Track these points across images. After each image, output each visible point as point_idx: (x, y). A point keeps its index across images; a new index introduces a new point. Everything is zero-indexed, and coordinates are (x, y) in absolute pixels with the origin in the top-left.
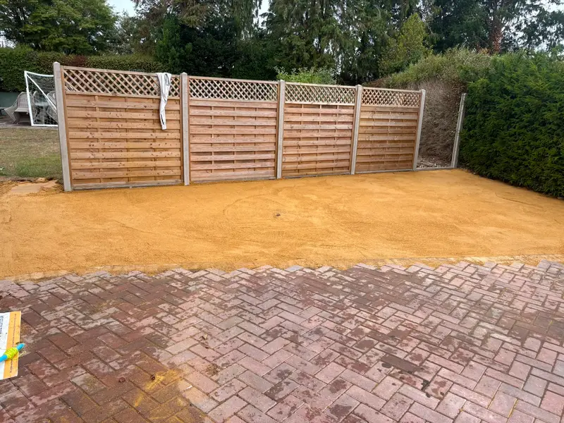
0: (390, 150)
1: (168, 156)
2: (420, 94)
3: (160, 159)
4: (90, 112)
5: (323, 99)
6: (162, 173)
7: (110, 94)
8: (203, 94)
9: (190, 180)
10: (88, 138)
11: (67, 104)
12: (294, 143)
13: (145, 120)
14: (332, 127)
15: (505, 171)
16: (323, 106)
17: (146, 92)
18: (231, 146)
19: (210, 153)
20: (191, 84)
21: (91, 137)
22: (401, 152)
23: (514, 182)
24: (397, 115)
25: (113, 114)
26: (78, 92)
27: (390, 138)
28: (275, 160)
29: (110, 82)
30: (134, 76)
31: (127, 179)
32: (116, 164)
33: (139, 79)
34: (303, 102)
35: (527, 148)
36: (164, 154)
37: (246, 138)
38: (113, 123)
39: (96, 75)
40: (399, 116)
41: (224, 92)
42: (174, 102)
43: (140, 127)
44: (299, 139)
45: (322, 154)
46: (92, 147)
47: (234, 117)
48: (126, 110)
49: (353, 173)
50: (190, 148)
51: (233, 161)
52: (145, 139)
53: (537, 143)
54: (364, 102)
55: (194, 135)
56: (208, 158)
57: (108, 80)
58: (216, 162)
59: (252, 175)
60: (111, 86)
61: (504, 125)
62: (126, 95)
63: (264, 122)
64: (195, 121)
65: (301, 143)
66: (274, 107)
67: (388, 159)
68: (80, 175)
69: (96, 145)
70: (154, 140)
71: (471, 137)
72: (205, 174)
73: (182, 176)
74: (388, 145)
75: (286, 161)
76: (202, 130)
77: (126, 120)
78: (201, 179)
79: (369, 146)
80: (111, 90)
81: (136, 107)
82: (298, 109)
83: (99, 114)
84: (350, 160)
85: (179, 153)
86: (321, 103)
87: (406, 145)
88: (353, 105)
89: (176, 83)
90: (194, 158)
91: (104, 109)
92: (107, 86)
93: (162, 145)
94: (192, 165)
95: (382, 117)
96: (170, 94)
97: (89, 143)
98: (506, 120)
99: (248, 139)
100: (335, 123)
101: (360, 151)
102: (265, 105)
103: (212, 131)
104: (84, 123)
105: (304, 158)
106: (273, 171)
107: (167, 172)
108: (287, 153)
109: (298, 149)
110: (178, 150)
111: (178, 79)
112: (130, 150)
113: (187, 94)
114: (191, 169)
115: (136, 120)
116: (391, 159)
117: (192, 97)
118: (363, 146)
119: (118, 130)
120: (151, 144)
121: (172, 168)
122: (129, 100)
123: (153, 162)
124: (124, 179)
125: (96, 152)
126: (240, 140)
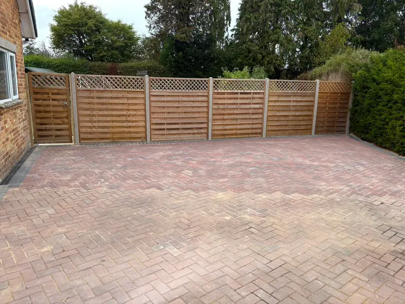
0: (293, 122)
1: (137, 125)
2: (316, 82)
3: (133, 127)
4: (91, 100)
5: (241, 89)
6: (133, 135)
7: (102, 89)
8: (159, 88)
9: (151, 140)
10: (89, 115)
11: (79, 95)
12: (220, 117)
13: (123, 104)
14: (248, 106)
16: (241, 93)
17: (123, 87)
18: (177, 119)
19: (164, 124)
20: (151, 82)
21: (91, 114)
22: (302, 123)
24: (297, 97)
25: (104, 101)
26: (84, 88)
27: (293, 114)
28: (207, 128)
29: (102, 82)
30: (116, 78)
31: (112, 139)
32: (106, 130)
33: (119, 80)
34: (226, 91)
36: (135, 124)
38: (104, 106)
39: (95, 79)
40: (299, 99)
41: (172, 86)
42: (140, 93)
43: (120, 108)
44: (224, 114)
45: (241, 124)
46: (92, 120)
47: (179, 101)
48: (111, 98)
50: (150, 121)
51: (178, 129)
52: (123, 115)
54: (271, 90)
55: (153, 113)
56: (163, 127)
58: (168, 129)
59: (191, 137)
62: (112, 89)
63: (199, 104)
64: (153, 104)
65: (225, 117)
66: (206, 94)
67: (292, 128)
68: (85, 136)
69: (95, 119)
70: (129, 116)
72: (161, 137)
73: (146, 138)
74: (291, 118)
75: (215, 129)
76: (158, 110)
77: (111, 104)
78: (158, 140)
79: (276, 119)
81: (117, 96)
82: (223, 95)
83: (96, 101)
84: (262, 129)
85: (144, 124)
86: (239, 91)
87: (305, 118)
88: (263, 91)
89: (142, 81)
90: (154, 127)
91: (99, 98)
92: (100, 84)
93: (134, 119)
94: (152, 131)
95: (285, 100)
96: (138, 88)
97: (90, 118)
98: (375, 100)
99: (189, 115)
100: (250, 104)
101: (269, 122)
102: (200, 94)
103: (165, 110)
104: (88, 106)
105: (227, 127)
106: (205, 135)
107: (137, 135)
108: (215, 124)
109: (223, 121)
110: (144, 122)
111: (143, 79)
112: (114, 122)
113: (148, 88)
114: (152, 134)
115: (118, 104)
116: (294, 128)
117: (151, 90)
118: (271, 119)
119: (107, 110)
120: (127, 118)
121: (139, 133)
122: (113, 92)
123: (128, 129)
124: (110, 139)
125: (94, 123)
126: (183, 115)
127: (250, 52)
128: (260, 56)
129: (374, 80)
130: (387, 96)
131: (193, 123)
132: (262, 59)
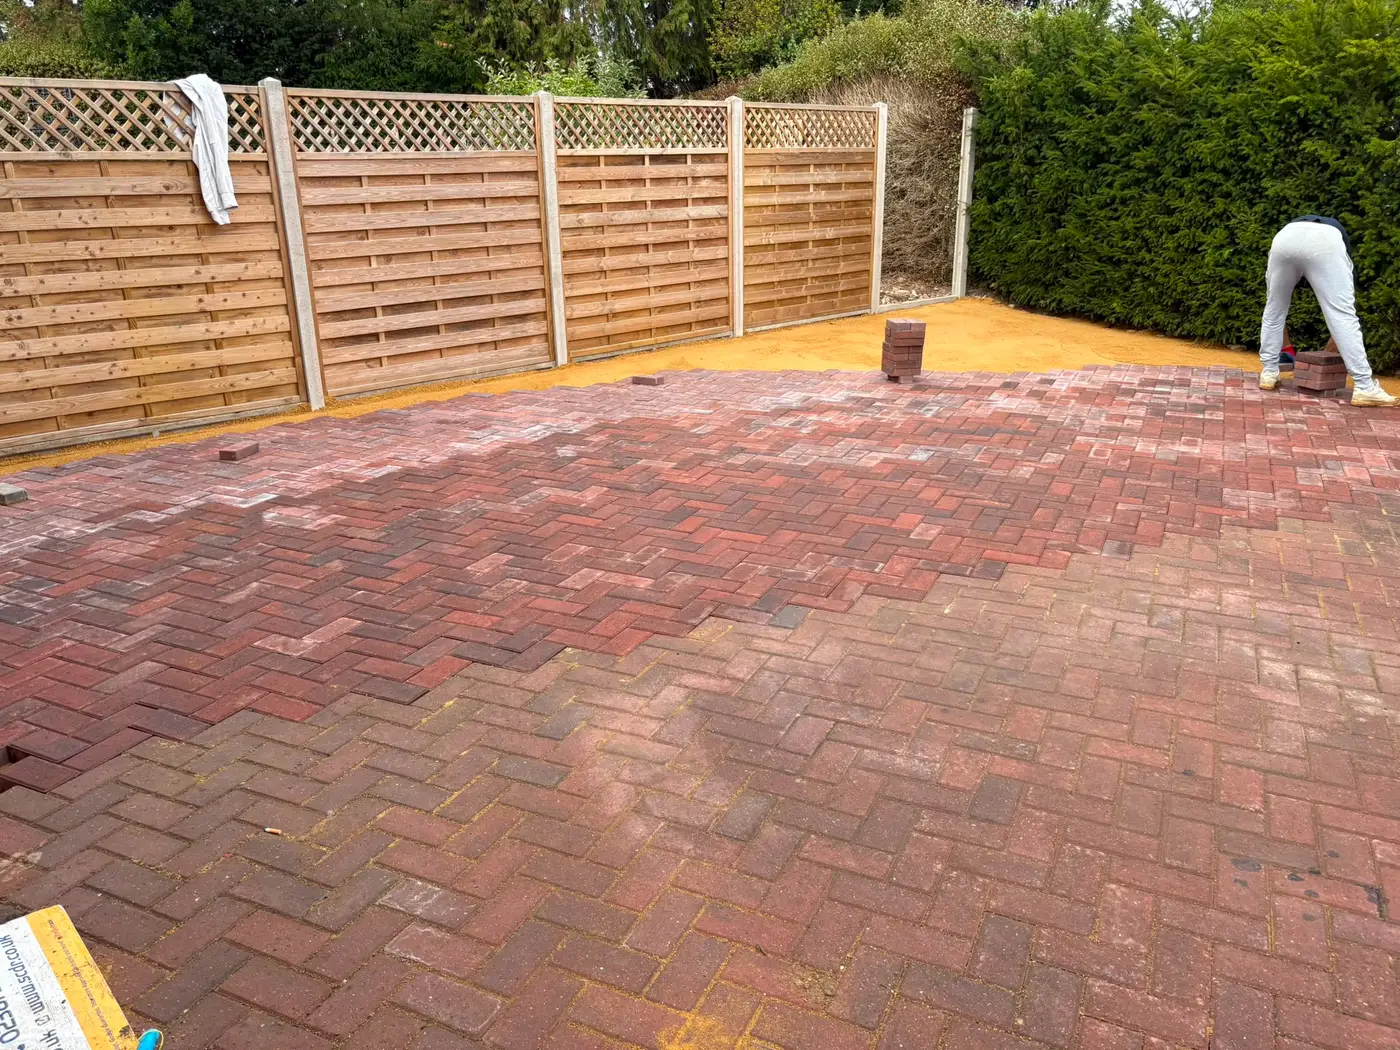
0: (818, 265)
1: (252, 331)
2: (874, 114)
3: (233, 340)
5: (652, 140)
6: (241, 381)
7: (52, 154)
8: (334, 142)
9: (326, 393)
10: (2, 295)
12: (590, 263)
13: (171, 228)
14: (680, 213)
15: (1093, 293)
16: (655, 159)
17: (161, 141)
18: (425, 286)
19: (372, 311)
20: (296, 114)
21: (8, 291)
22: (843, 267)
23: (1117, 319)
24: (827, 171)
25: (70, 218)
27: (816, 233)
28: (546, 315)
29: (47, 117)
30: (117, 95)
31: (142, 412)
32: (100, 370)
33: (136, 101)
34: (602, 151)
35: (1147, 233)
36: (242, 325)
37: (464, 258)
38: (71, 245)
40: (832, 176)
41: (392, 133)
42: (250, 170)
43: (157, 250)
44: (601, 251)
45: (662, 288)
46: (16, 324)
47: (425, 203)
48: (107, 200)
49: (739, 332)
50: (314, 302)
51: (434, 329)
52: (179, 286)
53: (1172, 220)
54: (748, 141)
55: (322, 264)
56: (367, 325)
57: (40, 110)
58: (392, 334)
59: (490, 361)
60: (52, 128)
61: (1082, 182)
62: (101, 153)
63: (507, 213)
65: (608, 262)
66: (530, 166)
67: (815, 288)
69: (30, 316)
70: (208, 287)
71: (997, 216)
72: (365, 373)
73: (301, 386)
74: (812, 251)
75: (576, 314)
76: (341, 248)
77: (112, 232)
78: (355, 388)
79: (770, 257)
80: (52, 142)
81: (139, 191)
82: (593, 169)
83: (23, 219)
84: (729, 300)
85: (286, 320)
86: (647, 150)
87: (852, 248)
88: (725, 150)
89: (251, 110)
90: (331, 329)
91: (39, 203)
92: (37, 130)
93: (235, 300)
94: (326, 350)
95: (793, 181)
96: (234, 144)
97: (6, 313)
98: (1086, 168)
99: (471, 263)
100: (684, 202)
101: (750, 272)
102: (506, 165)
103: (372, 246)
105: (620, 304)
106: (544, 345)
107: (256, 379)
108: (576, 293)
109: (603, 280)
110: (282, 310)
111: (255, 98)
112: (139, 323)
113: (287, 144)
114: (326, 361)
115: (144, 231)
116: (822, 287)
117: (301, 150)
118: (756, 259)
119: (90, 264)
120: (201, 301)
121: (269, 365)
122: (112, 169)
123: (214, 353)
124: (131, 411)
125: (31, 336)
126: (448, 266)
131: (488, 298)
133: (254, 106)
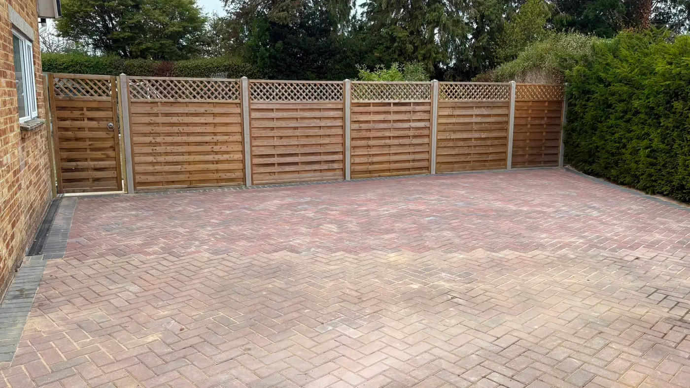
0: (477, 148)
1: (229, 159)
2: (510, 87)
3: (222, 162)
4: (153, 118)
5: (395, 97)
6: (224, 176)
7: (172, 100)
8: (265, 97)
9: (252, 182)
10: (151, 142)
11: (133, 111)
12: (363, 143)
13: (206, 124)
14: (406, 125)
16: (395, 104)
17: (206, 96)
18: (295, 148)
19: (273, 156)
20: (252, 88)
21: (153, 141)
22: (491, 150)
24: (483, 109)
25: (175, 119)
26: (142, 100)
27: (477, 135)
28: (343, 161)
29: (172, 89)
30: (194, 82)
31: (189, 182)
32: (178, 168)
33: (200, 84)
34: (372, 101)
36: (226, 157)
37: (311, 139)
38: (174, 128)
39: (159, 83)
40: (485, 112)
41: (286, 94)
42: (234, 106)
43: (200, 131)
44: (369, 138)
45: (396, 154)
46: (154, 151)
47: (297, 118)
48: (187, 114)
50: (251, 151)
51: (296, 164)
52: (206, 143)
54: (441, 97)
55: (256, 138)
56: (271, 160)
57: (170, 87)
58: (279, 164)
59: (318, 177)
60: (173, 92)
61: (602, 117)
62: (187, 100)
63: (329, 123)
64: (256, 124)
65: (372, 142)
66: (340, 106)
67: (476, 158)
68: (143, 178)
69: (159, 149)
70: (216, 143)
72: (268, 177)
73: (244, 179)
74: (474, 142)
75: (355, 162)
76: (263, 133)
77: (187, 124)
78: (264, 182)
79: (451, 144)
80: (173, 96)
81: (197, 112)
82: (367, 108)
83: (161, 119)
84: (429, 160)
85: (241, 156)
86: (392, 101)
87: (496, 142)
88: (429, 101)
89: (236, 86)
90: (257, 161)
91: (166, 115)
92: (169, 93)
93: (224, 148)
94: (254, 168)
95: (464, 113)
96: (230, 97)
97: (151, 148)
98: (603, 110)
99: (313, 141)
100: (409, 121)
101: (440, 150)
102: (330, 106)
103: (275, 133)
104: (148, 129)
105: (375, 159)
106: (341, 173)
107: (228, 175)
108: (356, 154)
109: (369, 149)
110: (240, 153)
111: (238, 83)
112: (192, 154)
113: (247, 97)
114: (254, 172)
115: (198, 125)
116: (479, 158)
117: (252, 100)
118: (443, 144)
119: (179, 134)
120: (213, 148)
121: (234, 171)
122: (190, 105)
123: (215, 165)
124: (185, 182)
125: (158, 156)
126: (303, 141)
127: (393, 40)
128: (410, 47)
129: (600, 80)
130: (622, 104)
131: (320, 154)
132: (414, 53)
133: (238, 85)
